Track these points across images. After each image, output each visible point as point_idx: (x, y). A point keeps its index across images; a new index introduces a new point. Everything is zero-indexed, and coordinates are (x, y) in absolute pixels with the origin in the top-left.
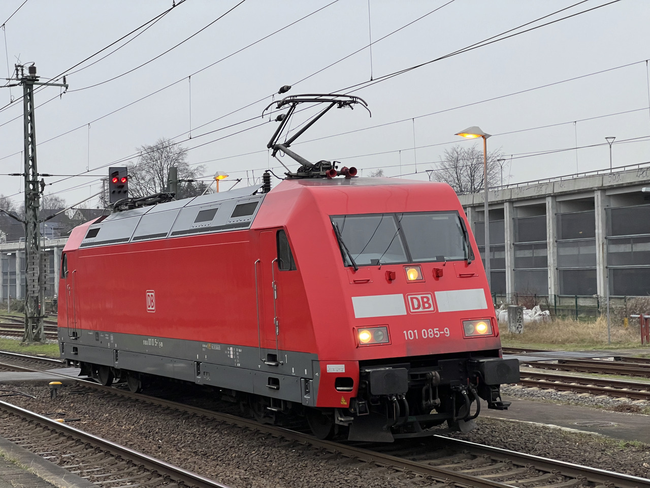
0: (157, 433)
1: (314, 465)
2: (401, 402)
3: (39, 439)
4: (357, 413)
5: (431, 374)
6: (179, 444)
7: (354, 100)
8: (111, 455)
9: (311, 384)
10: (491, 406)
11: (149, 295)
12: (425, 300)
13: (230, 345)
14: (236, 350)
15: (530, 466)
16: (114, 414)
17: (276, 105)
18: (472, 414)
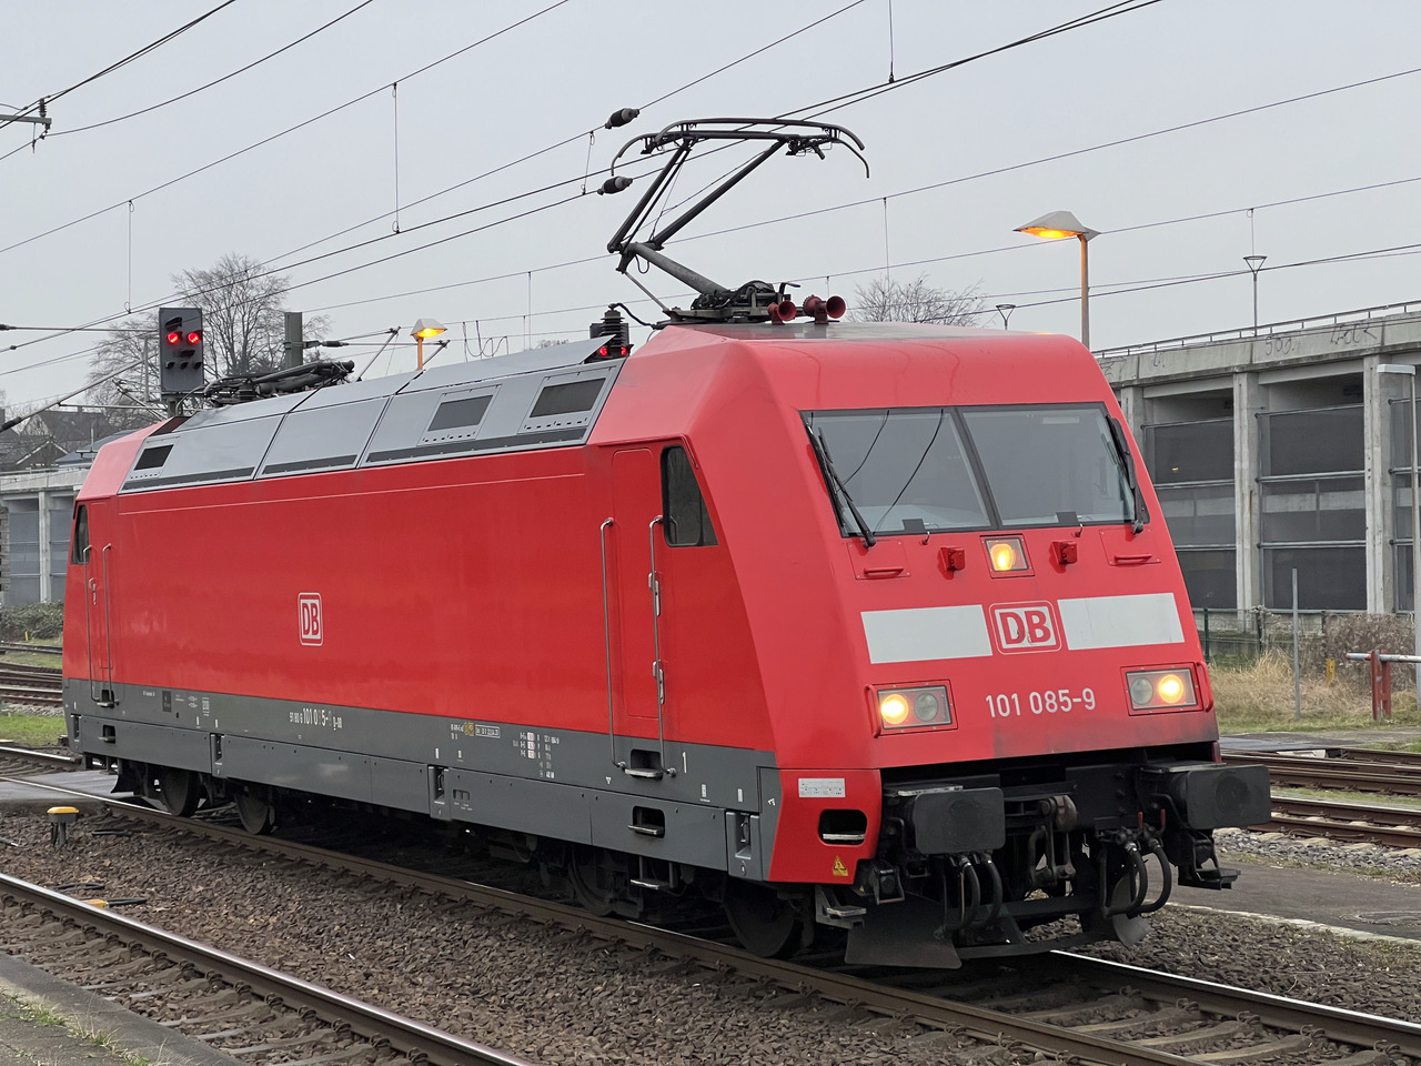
0: (337, 936)
1: (767, 1024)
2: (982, 869)
3: (57, 952)
4: (874, 897)
5: (1052, 802)
6: (402, 964)
7: (832, 134)
8: (253, 994)
9: (754, 826)
10: (1187, 879)
11: (305, 606)
12: (1036, 620)
13: (529, 726)
14: (542, 739)
15: (1315, 1031)
16: (218, 885)
17: (641, 145)
18: (1149, 900)
